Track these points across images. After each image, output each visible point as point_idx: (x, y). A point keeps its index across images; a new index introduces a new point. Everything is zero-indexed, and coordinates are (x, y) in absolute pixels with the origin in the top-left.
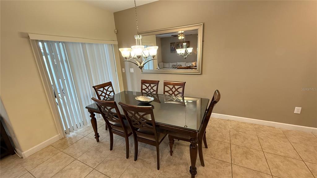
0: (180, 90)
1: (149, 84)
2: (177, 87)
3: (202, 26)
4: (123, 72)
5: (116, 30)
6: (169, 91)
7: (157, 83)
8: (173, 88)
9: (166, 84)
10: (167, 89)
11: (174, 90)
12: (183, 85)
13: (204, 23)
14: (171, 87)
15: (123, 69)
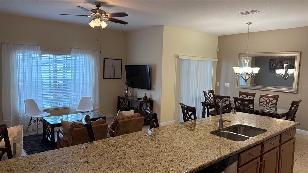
0: (274, 102)
1: (246, 96)
2: (271, 99)
3: (299, 54)
4: (217, 85)
5: (218, 50)
6: (264, 102)
7: (253, 95)
8: (267, 100)
9: (261, 96)
10: (262, 100)
11: (268, 101)
12: (277, 98)
13: (302, 52)
14: (266, 99)
15: (218, 83)
